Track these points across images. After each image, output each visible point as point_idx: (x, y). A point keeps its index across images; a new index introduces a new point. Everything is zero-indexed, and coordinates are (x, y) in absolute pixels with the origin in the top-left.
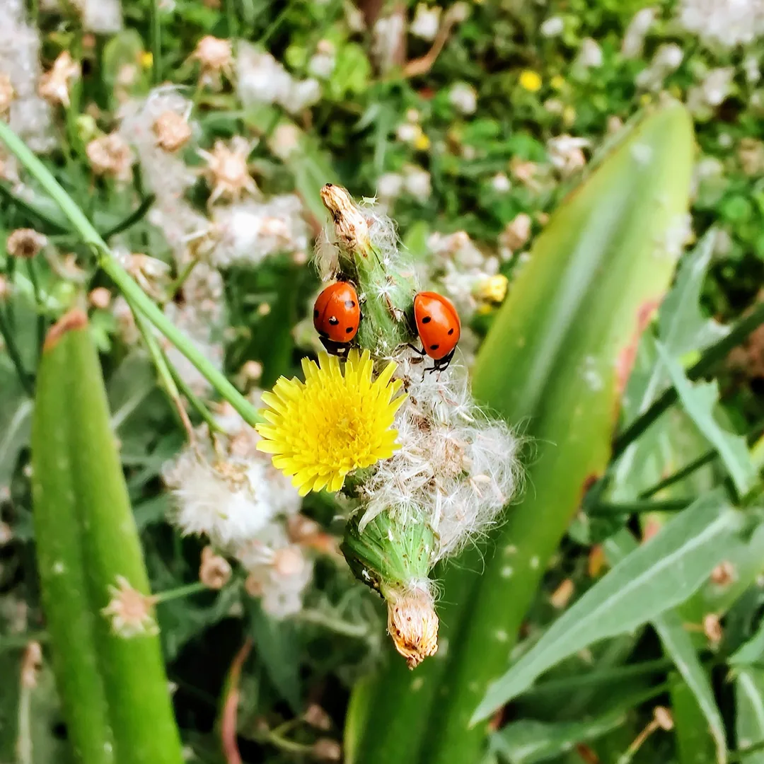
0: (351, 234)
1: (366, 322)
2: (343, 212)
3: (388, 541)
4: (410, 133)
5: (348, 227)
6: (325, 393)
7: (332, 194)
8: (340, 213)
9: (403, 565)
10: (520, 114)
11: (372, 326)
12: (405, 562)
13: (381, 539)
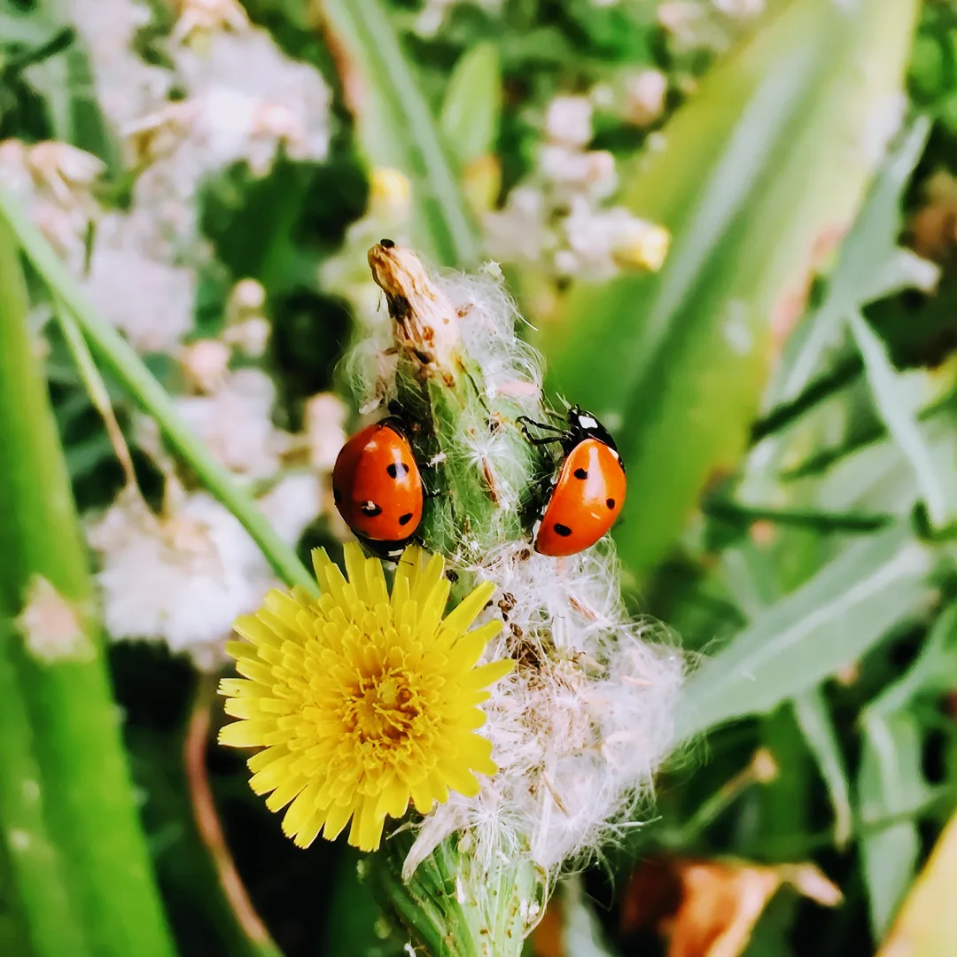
0: (424, 347)
1: (442, 503)
2: (412, 301)
3: (453, 901)
5: (421, 332)
6: (355, 633)
7: (391, 262)
8: (406, 302)
9: (479, 951)
11: (453, 513)
12: (484, 945)
13: (441, 893)
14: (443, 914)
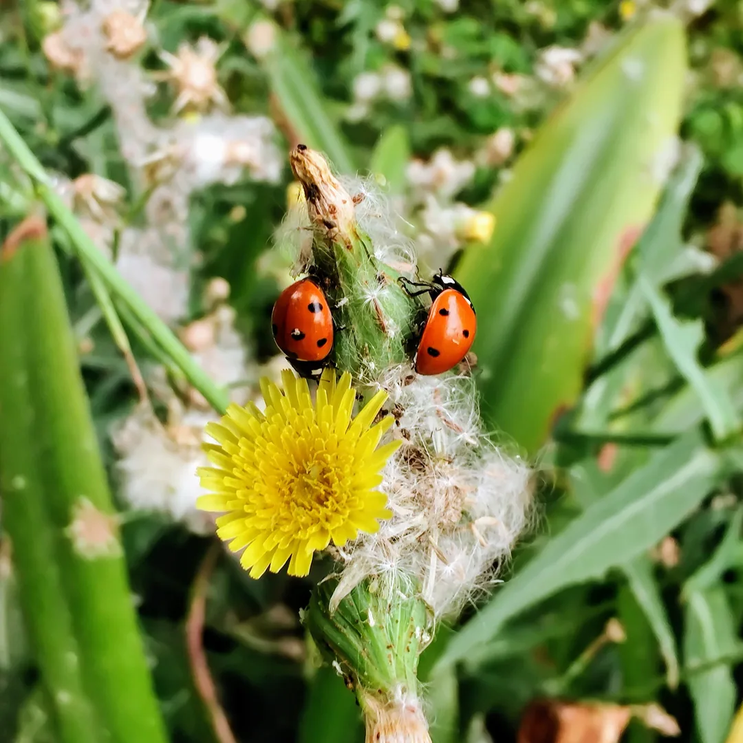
0: (330, 219)
1: (348, 335)
2: (321, 187)
3: (366, 626)
4: (391, 31)
5: (327, 208)
6: (290, 431)
7: (305, 160)
8: (316, 188)
9: (386, 660)
10: (500, 14)
11: (355, 341)
12: (389, 656)
13: (358, 621)
14: (360, 636)
